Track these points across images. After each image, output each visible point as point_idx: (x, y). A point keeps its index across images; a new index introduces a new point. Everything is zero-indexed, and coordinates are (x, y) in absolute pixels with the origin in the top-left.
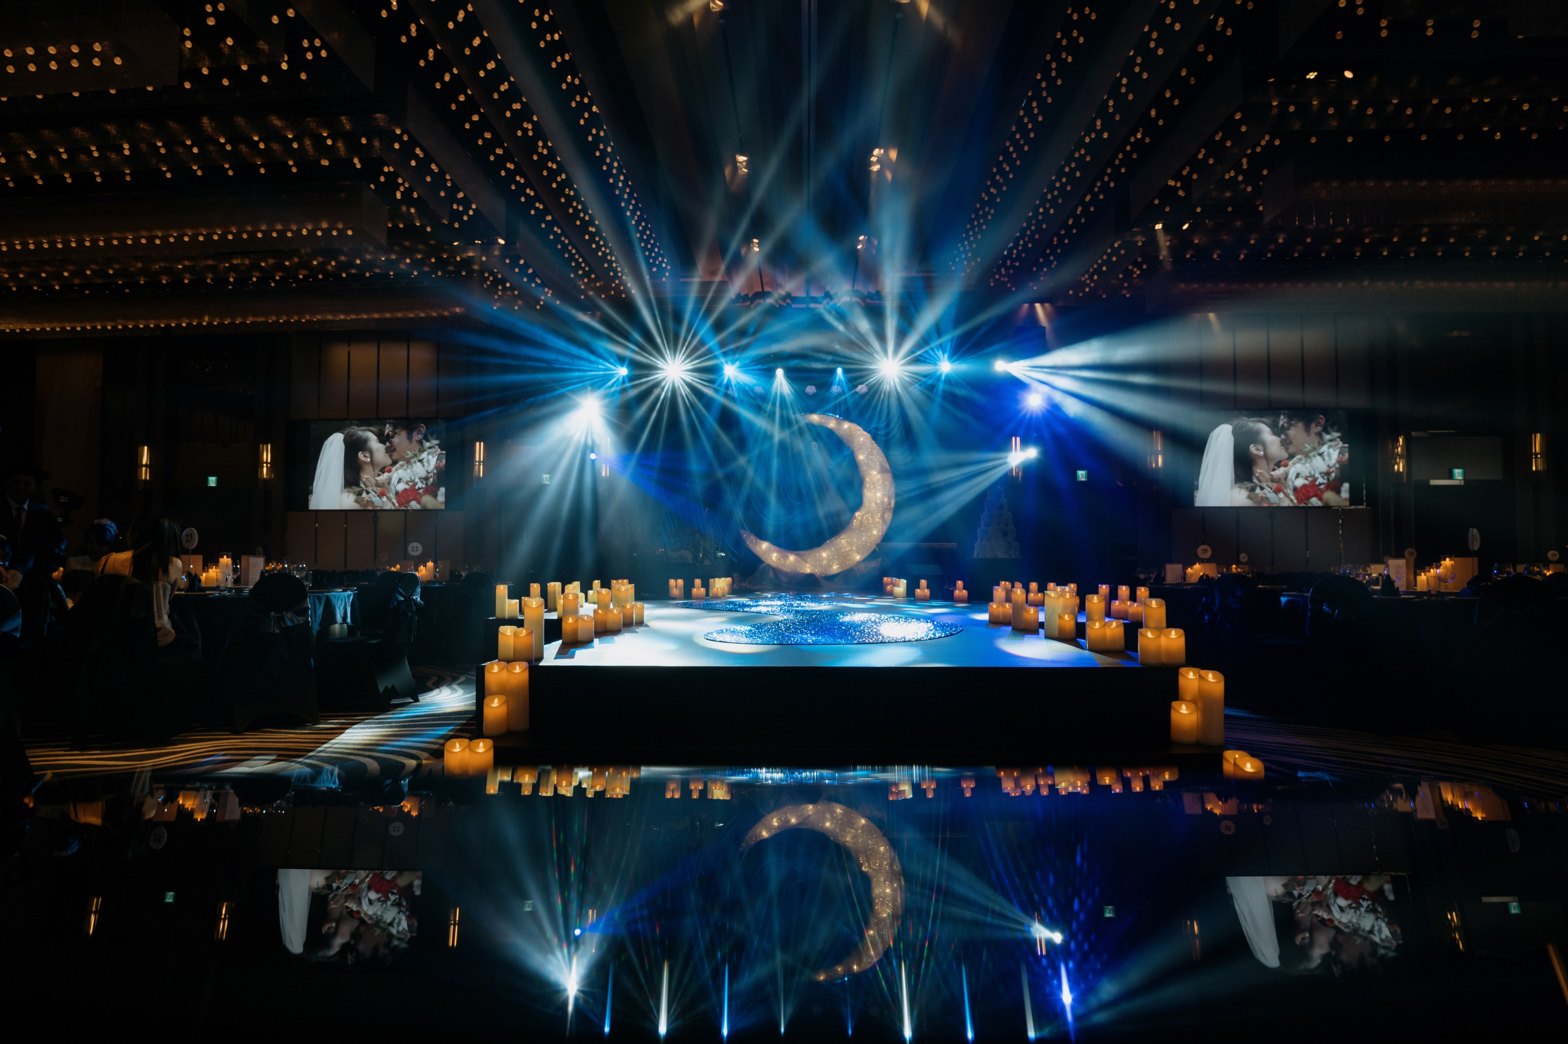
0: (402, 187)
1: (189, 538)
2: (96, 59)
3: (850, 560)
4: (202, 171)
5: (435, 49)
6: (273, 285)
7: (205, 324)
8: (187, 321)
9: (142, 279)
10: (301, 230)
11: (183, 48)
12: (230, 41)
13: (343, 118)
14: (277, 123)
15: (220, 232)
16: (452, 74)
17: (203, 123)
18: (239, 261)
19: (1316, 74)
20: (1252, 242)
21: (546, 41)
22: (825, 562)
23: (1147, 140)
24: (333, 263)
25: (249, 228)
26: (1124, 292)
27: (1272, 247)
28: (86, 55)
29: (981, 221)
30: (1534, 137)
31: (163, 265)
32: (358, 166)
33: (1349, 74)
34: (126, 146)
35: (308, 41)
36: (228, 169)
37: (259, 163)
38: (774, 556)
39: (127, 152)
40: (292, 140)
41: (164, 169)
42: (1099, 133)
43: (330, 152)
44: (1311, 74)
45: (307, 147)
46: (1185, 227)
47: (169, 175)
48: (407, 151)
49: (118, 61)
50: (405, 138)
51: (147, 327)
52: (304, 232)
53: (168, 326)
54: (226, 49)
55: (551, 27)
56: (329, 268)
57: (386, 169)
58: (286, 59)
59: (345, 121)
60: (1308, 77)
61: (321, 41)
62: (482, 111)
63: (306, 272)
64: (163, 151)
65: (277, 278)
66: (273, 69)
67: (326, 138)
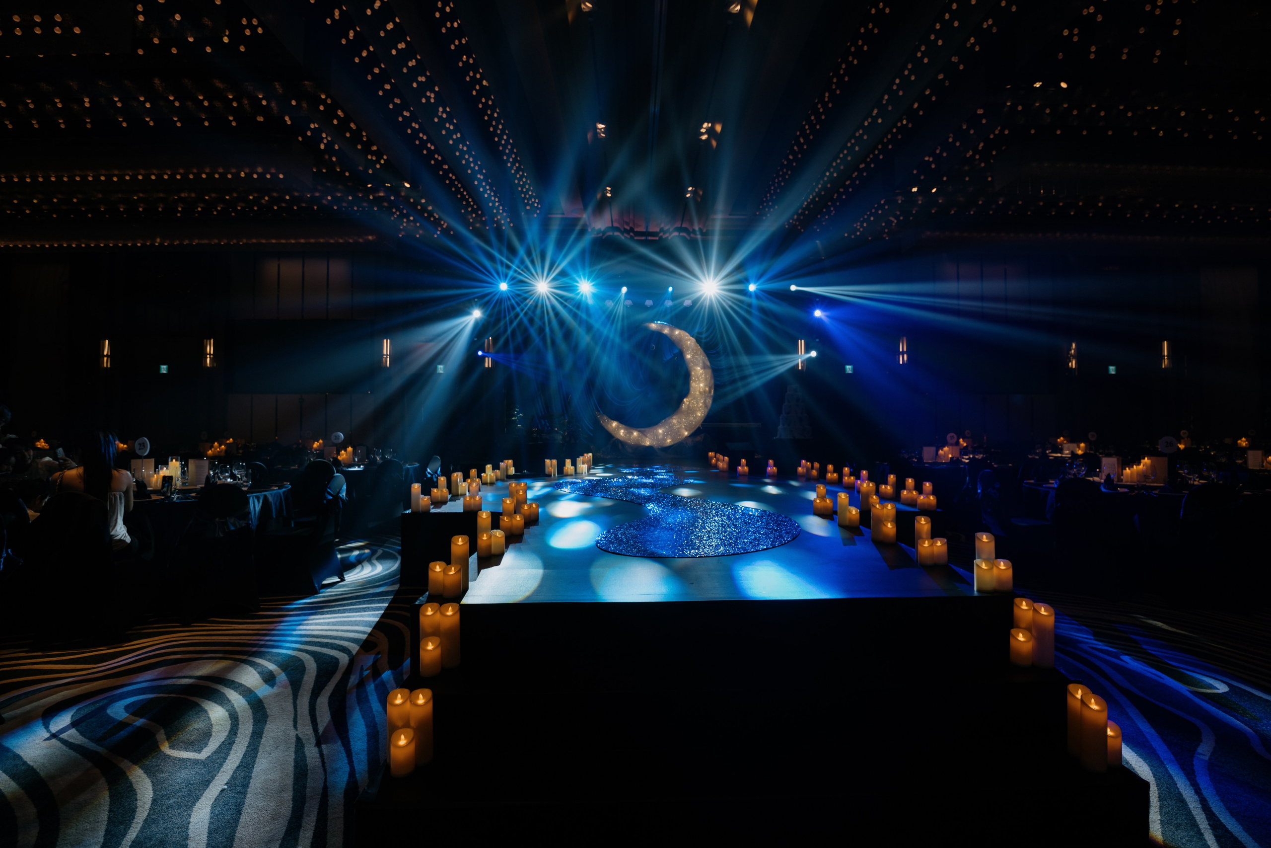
0: (325, 140)
1: (142, 447)
2: (58, 28)
3: (680, 435)
4: (153, 122)
5: (355, 31)
6: (215, 213)
7: (157, 244)
8: (142, 242)
9: (102, 207)
10: (240, 173)
11: (136, 21)
12: (178, 17)
13: (276, 83)
14: (219, 85)
15: (169, 173)
16: (368, 51)
17: (155, 83)
18: (186, 195)
19: (1041, 83)
20: (980, 203)
21: (446, 28)
22: (661, 437)
23: (910, 126)
24: (267, 198)
25: (195, 171)
26: (885, 236)
27: (994, 206)
28: (48, 24)
29: (780, 179)
30: (1186, 135)
31: (120, 196)
32: (289, 123)
33: (1064, 85)
34: (87, 100)
35: (247, 19)
36: (176, 121)
37: (204, 117)
38: (622, 432)
39: (87, 105)
40: (232, 100)
41: (121, 119)
42: (875, 119)
43: (265, 111)
44: (1037, 83)
45: (245, 106)
46: (934, 190)
47: (124, 125)
48: (331, 112)
49: (77, 31)
50: (329, 101)
51: (106, 246)
52: (243, 175)
53: (125, 246)
54: (174, 23)
55: (452, 17)
56: (263, 201)
57: (312, 126)
58: (227, 34)
59: (277, 87)
60: (1035, 86)
61: (258, 21)
62: (393, 81)
63: (243, 205)
64: (119, 105)
65: (219, 209)
66: (216, 42)
67: (262, 99)
